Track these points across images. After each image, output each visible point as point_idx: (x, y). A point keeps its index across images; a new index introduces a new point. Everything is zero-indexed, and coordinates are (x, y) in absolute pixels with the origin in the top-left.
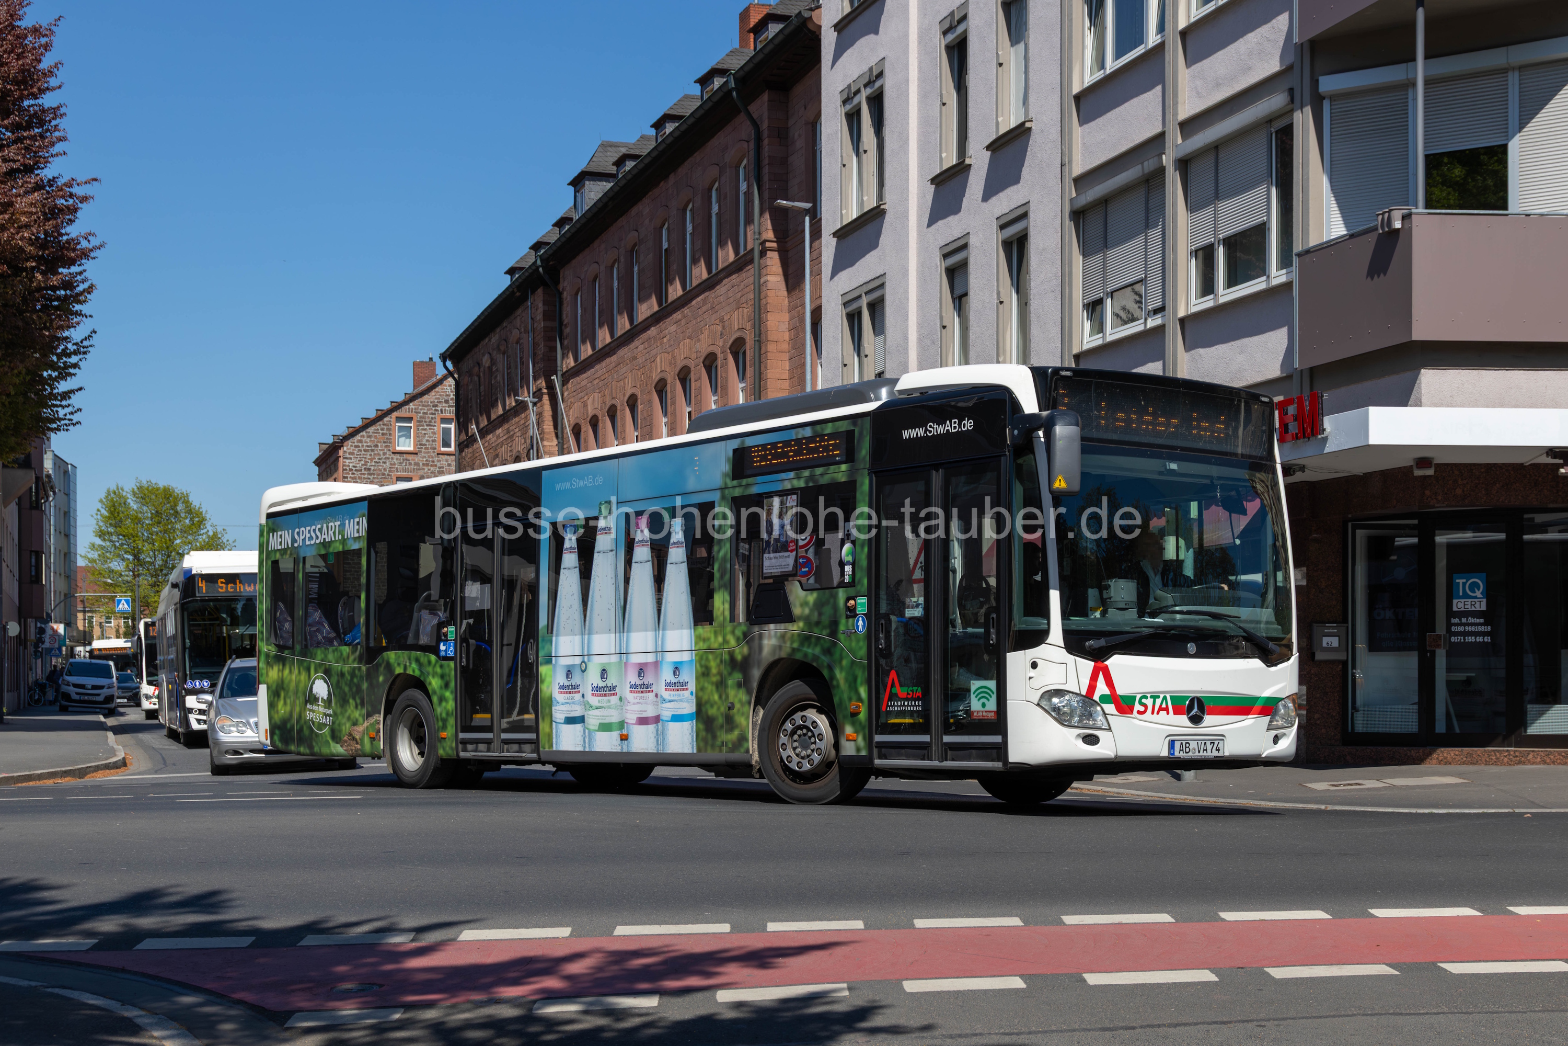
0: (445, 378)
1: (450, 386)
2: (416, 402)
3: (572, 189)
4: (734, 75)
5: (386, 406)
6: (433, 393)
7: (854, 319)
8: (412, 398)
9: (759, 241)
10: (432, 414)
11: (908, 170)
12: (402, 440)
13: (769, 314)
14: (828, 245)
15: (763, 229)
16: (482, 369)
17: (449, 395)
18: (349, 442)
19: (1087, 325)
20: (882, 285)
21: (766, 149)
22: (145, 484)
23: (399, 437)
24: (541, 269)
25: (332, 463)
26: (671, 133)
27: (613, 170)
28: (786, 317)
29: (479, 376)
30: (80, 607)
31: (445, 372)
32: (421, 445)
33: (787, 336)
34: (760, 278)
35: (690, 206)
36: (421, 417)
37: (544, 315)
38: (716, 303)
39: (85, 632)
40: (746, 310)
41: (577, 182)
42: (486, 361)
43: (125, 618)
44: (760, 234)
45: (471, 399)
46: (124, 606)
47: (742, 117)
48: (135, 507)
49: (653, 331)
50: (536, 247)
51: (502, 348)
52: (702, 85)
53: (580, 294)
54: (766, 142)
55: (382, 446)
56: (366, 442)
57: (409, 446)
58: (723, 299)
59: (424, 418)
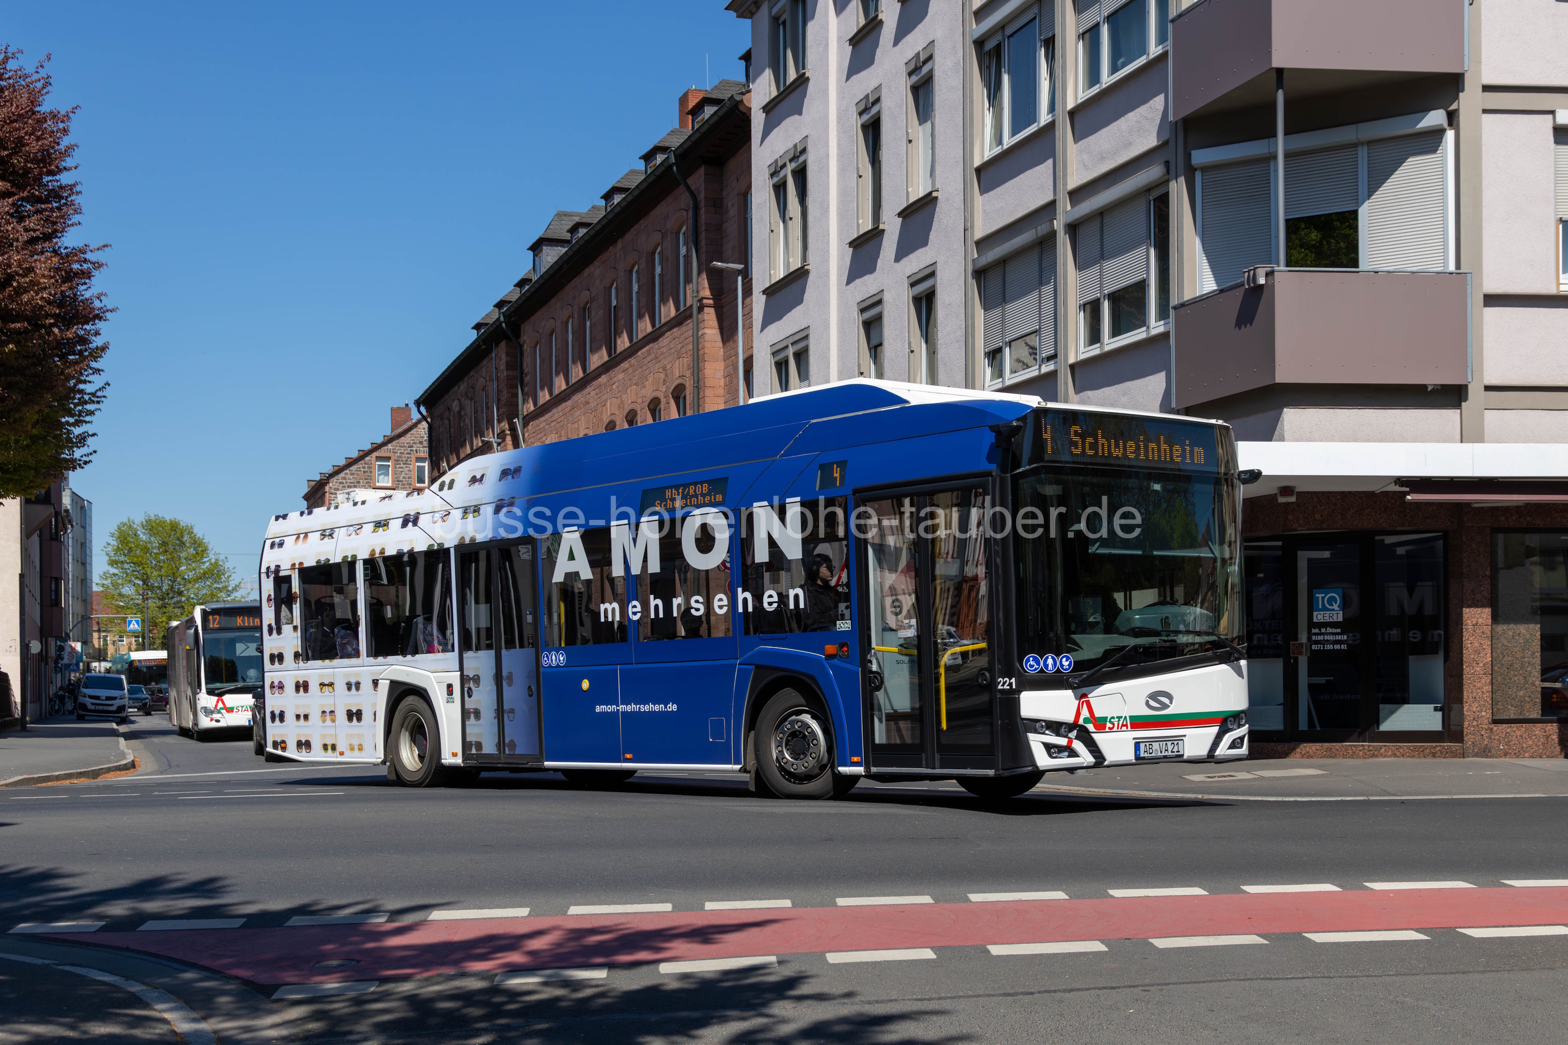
0: (419, 422)
1: (424, 429)
2: (394, 443)
3: (531, 253)
4: (674, 152)
5: (368, 447)
6: (408, 435)
7: (781, 367)
8: (390, 440)
9: (697, 299)
10: (408, 454)
11: (829, 235)
12: (381, 477)
13: (706, 363)
14: (759, 302)
15: (700, 288)
16: (452, 414)
17: (423, 437)
18: (334, 479)
19: (988, 371)
20: (806, 337)
21: (703, 217)
22: (153, 518)
23: (379, 475)
24: (504, 325)
25: (319, 498)
26: (618, 204)
27: (568, 236)
28: (721, 365)
29: (449, 420)
30: (95, 628)
31: (420, 416)
32: (398, 481)
33: (722, 383)
34: (698, 331)
35: (636, 268)
36: (398, 457)
37: (507, 365)
38: (659, 353)
39: (99, 649)
40: (685, 360)
41: (536, 247)
42: (455, 406)
43: (136, 637)
44: (698, 292)
45: (442, 440)
46: (134, 626)
47: (682, 188)
48: (144, 538)
49: (603, 379)
50: (500, 305)
51: (470, 395)
52: (646, 161)
53: (538, 347)
54: (703, 211)
55: (363, 482)
56: (350, 479)
57: (388, 482)
58: (664, 350)
59: (400, 457)
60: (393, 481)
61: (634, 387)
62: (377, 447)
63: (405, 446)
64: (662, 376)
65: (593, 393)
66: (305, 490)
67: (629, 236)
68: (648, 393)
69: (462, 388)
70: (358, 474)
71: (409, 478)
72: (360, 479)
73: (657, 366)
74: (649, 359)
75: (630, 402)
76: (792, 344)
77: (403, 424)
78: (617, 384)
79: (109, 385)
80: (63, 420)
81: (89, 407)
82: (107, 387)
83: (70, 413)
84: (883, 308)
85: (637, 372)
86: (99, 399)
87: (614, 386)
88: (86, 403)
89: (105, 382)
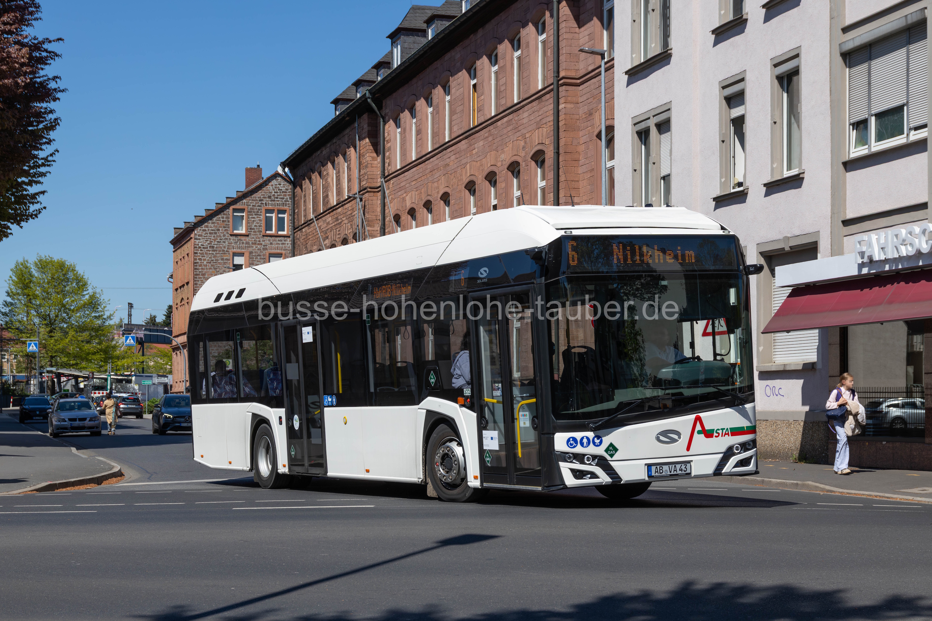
0: (269, 180)
2: (248, 198)
3: (389, 40)
5: (227, 201)
6: (260, 191)
7: (643, 135)
8: (245, 195)
9: (558, 78)
10: (259, 206)
11: (692, 23)
14: (621, 81)
15: (560, 69)
17: (271, 193)
18: (199, 228)
19: (854, 138)
20: (668, 110)
21: (563, 10)
23: (235, 223)
24: (369, 100)
25: (186, 243)
27: (424, 26)
32: (251, 229)
33: (579, 149)
34: (558, 106)
36: (251, 209)
37: (368, 134)
38: (519, 124)
40: (546, 129)
41: (394, 36)
42: (318, 167)
44: (558, 72)
48: (37, 275)
50: (359, 84)
51: (332, 158)
53: (399, 118)
54: (562, 4)
55: (222, 230)
56: (211, 227)
57: (242, 230)
58: (525, 121)
59: (253, 209)
60: (247, 229)
61: (493, 153)
62: (235, 201)
63: (257, 200)
64: (522, 143)
65: (453, 157)
66: (172, 236)
67: (489, 27)
68: (506, 158)
69: (324, 152)
70: (218, 223)
71: (259, 226)
72: (220, 227)
73: (518, 134)
74: (510, 128)
75: (489, 165)
76: (654, 116)
77: (255, 182)
78: (476, 150)
79: (58, 151)
80: (19, 180)
81: (43, 169)
82: (56, 153)
83: (26, 174)
84: (745, 84)
85: (495, 141)
86: (49, 163)
87: (474, 152)
88: (39, 166)
89: (55, 149)
